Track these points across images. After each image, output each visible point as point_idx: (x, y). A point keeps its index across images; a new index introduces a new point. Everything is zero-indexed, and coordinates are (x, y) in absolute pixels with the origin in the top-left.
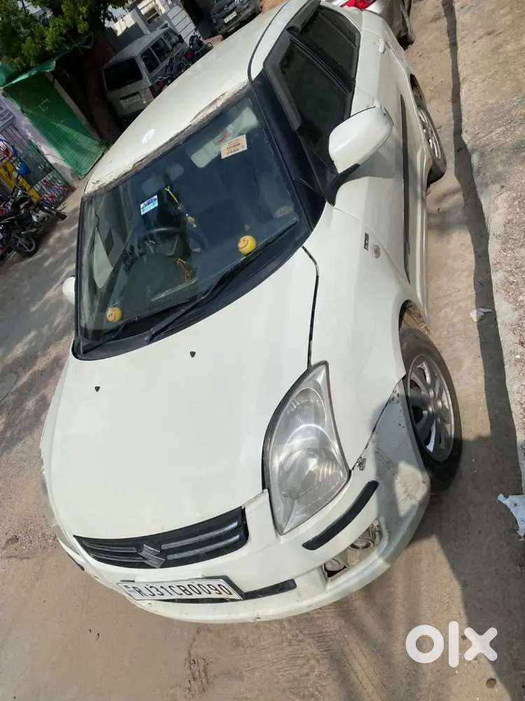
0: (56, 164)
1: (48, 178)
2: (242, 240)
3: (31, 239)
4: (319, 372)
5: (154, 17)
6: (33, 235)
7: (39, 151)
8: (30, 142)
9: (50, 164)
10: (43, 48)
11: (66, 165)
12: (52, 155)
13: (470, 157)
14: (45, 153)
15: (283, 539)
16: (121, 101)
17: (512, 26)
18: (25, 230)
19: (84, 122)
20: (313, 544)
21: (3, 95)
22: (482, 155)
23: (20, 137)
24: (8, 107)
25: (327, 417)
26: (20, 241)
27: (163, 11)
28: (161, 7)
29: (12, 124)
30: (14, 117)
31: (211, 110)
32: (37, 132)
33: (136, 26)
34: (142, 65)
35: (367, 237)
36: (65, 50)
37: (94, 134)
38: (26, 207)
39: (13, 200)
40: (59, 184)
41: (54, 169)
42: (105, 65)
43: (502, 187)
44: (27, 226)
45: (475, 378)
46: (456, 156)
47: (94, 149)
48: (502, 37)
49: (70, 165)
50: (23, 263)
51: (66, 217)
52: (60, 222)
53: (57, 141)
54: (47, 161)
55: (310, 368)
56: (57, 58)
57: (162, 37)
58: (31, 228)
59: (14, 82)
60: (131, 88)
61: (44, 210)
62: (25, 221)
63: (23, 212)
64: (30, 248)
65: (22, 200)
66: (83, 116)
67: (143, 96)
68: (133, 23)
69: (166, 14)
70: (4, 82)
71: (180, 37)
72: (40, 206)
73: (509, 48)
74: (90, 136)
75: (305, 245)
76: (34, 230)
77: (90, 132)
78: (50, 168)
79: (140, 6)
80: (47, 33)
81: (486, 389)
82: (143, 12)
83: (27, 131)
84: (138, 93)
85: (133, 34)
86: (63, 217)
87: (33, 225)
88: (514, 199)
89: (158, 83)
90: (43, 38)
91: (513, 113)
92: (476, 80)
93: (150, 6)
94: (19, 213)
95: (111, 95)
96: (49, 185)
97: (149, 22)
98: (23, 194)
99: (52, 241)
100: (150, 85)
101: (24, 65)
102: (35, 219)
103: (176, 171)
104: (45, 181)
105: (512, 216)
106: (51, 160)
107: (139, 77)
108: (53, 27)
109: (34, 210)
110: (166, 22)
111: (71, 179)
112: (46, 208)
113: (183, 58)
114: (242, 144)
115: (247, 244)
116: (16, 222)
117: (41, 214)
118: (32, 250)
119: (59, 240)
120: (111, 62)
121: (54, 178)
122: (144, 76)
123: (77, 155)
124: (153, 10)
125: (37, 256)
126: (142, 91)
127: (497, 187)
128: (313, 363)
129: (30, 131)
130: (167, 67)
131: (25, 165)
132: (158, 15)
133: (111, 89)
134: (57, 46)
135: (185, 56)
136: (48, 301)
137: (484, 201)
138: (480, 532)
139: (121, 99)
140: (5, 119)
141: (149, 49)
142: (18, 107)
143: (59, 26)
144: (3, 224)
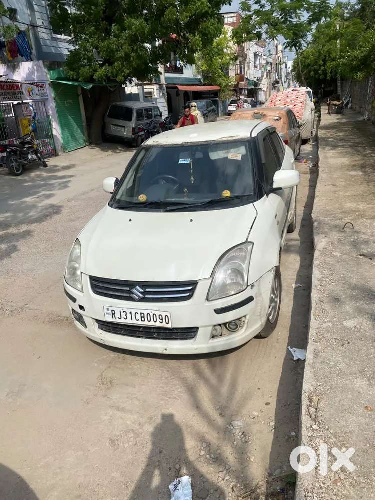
0: (56, 136)
1: (47, 141)
2: (226, 191)
3: (21, 167)
4: (250, 245)
5: (149, 97)
6: (24, 166)
7: (50, 124)
8: (48, 117)
9: (53, 135)
10: (92, 76)
11: (61, 140)
12: (57, 130)
13: (313, 223)
14: (54, 127)
15: (208, 304)
16: (112, 126)
17: (345, 187)
18: (20, 159)
19: (85, 124)
20: (219, 311)
21: (49, 84)
22: (319, 224)
23: (45, 111)
24: (48, 92)
25: (247, 262)
26: (14, 164)
27: (156, 97)
28: (156, 94)
29: (44, 102)
30: (48, 99)
31: (230, 139)
32: (56, 115)
33: (138, 95)
34: (135, 115)
35: (276, 215)
36: (103, 83)
37: (86, 133)
38: (29, 148)
39: (22, 140)
40: (51, 147)
41: (53, 138)
42: (114, 104)
43: (326, 237)
44: (24, 158)
45: (289, 307)
46: (301, 228)
47: (81, 141)
48: (338, 189)
49: (64, 141)
50: (7, 177)
51: (47, 167)
52: (42, 168)
53: (64, 125)
54: (52, 132)
55: (247, 242)
56: (94, 85)
57: (152, 108)
58: (25, 160)
59: (60, 82)
60: (121, 122)
61: (37, 156)
62: (24, 155)
63: (26, 149)
64: (17, 171)
65: (28, 143)
66: (85, 121)
67: (126, 130)
68: (137, 92)
69: (156, 99)
70: (54, 79)
71: (161, 114)
72: (36, 152)
73: (341, 193)
74: (83, 132)
75: (254, 203)
76: (26, 163)
77: (85, 131)
78: (51, 136)
79: (145, 87)
80: (99, 70)
81: (292, 311)
82: (146, 91)
83: (51, 110)
84: (125, 127)
85: (134, 97)
86: (46, 166)
87: (27, 159)
88: (330, 242)
89: (140, 128)
90: (95, 71)
91: (337, 215)
92: (323, 199)
93: (150, 90)
94: (23, 149)
95: (108, 120)
96: (45, 145)
97: (146, 97)
98: (31, 140)
99: (33, 175)
100: (134, 127)
101: (75, 77)
102: (30, 157)
103: (199, 155)
104: (44, 141)
105: (327, 247)
106: (55, 133)
107: (130, 120)
108: (105, 70)
109: (32, 152)
110: (155, 103)
111: (60, 149)
112: (39, 155)
113: (159, 125)
114: (239, 158)
115: (227, 194)
116: (18, 153)
117: (35, 157)
118: (18, 173)
119: (38, 176)
120: (118, 103)
121: (50, 143)
122: (133, 121)
123: (70, 139)
124: (151, 93)
125: (19, 178)
126: (127, 127)
127: (324, 236)
128: (249, 241)
129: (52, 111)
130: (148, 124)
131: (36, 127)
132: (152, 97)
133: (110, 116)
134: (100, 79)
135: (160, 124)
136: (25, 202)
137: (316, 239)
138: (276, 357)
139: (113, 125)
140: (42, 97)
141: (142, 110)
142: (53, 95)
143: (108, 71)
144: (11, 149)
